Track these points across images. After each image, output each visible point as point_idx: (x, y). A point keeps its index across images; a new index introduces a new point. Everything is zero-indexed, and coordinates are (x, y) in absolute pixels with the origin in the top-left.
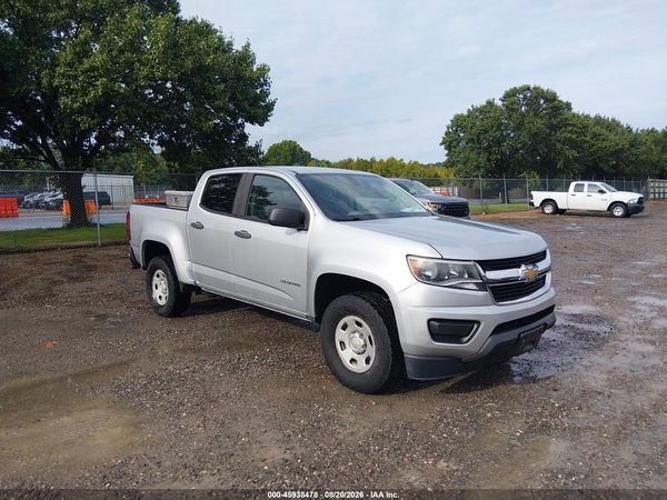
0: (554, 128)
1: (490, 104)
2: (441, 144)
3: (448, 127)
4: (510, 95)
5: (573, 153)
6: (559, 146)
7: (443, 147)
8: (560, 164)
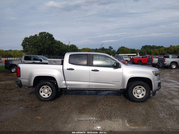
0: (52, 43)
1: (36, 35)
2: (21, 45)
3: (23, 40)
4: (41, 34)
5: (57, 50)
6: (54, 48)
7: (22, 46)
8: (55, 53)
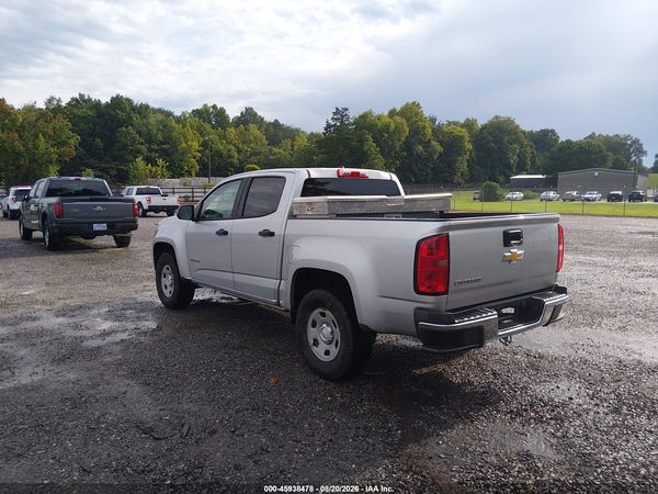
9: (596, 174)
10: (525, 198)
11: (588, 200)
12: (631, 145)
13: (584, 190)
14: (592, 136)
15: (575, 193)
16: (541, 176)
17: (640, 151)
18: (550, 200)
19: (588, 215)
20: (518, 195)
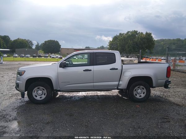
9: (26, 50)
10: (8, 56)
11: (27, 57)
12: (29, 42)
13: (25, 54)
14: (18, 39)
15: (23, 55)
16: (9, 50)
17: (32, 44)
18: (17, 57)
19: (37, 61)
20: (5, 55)
